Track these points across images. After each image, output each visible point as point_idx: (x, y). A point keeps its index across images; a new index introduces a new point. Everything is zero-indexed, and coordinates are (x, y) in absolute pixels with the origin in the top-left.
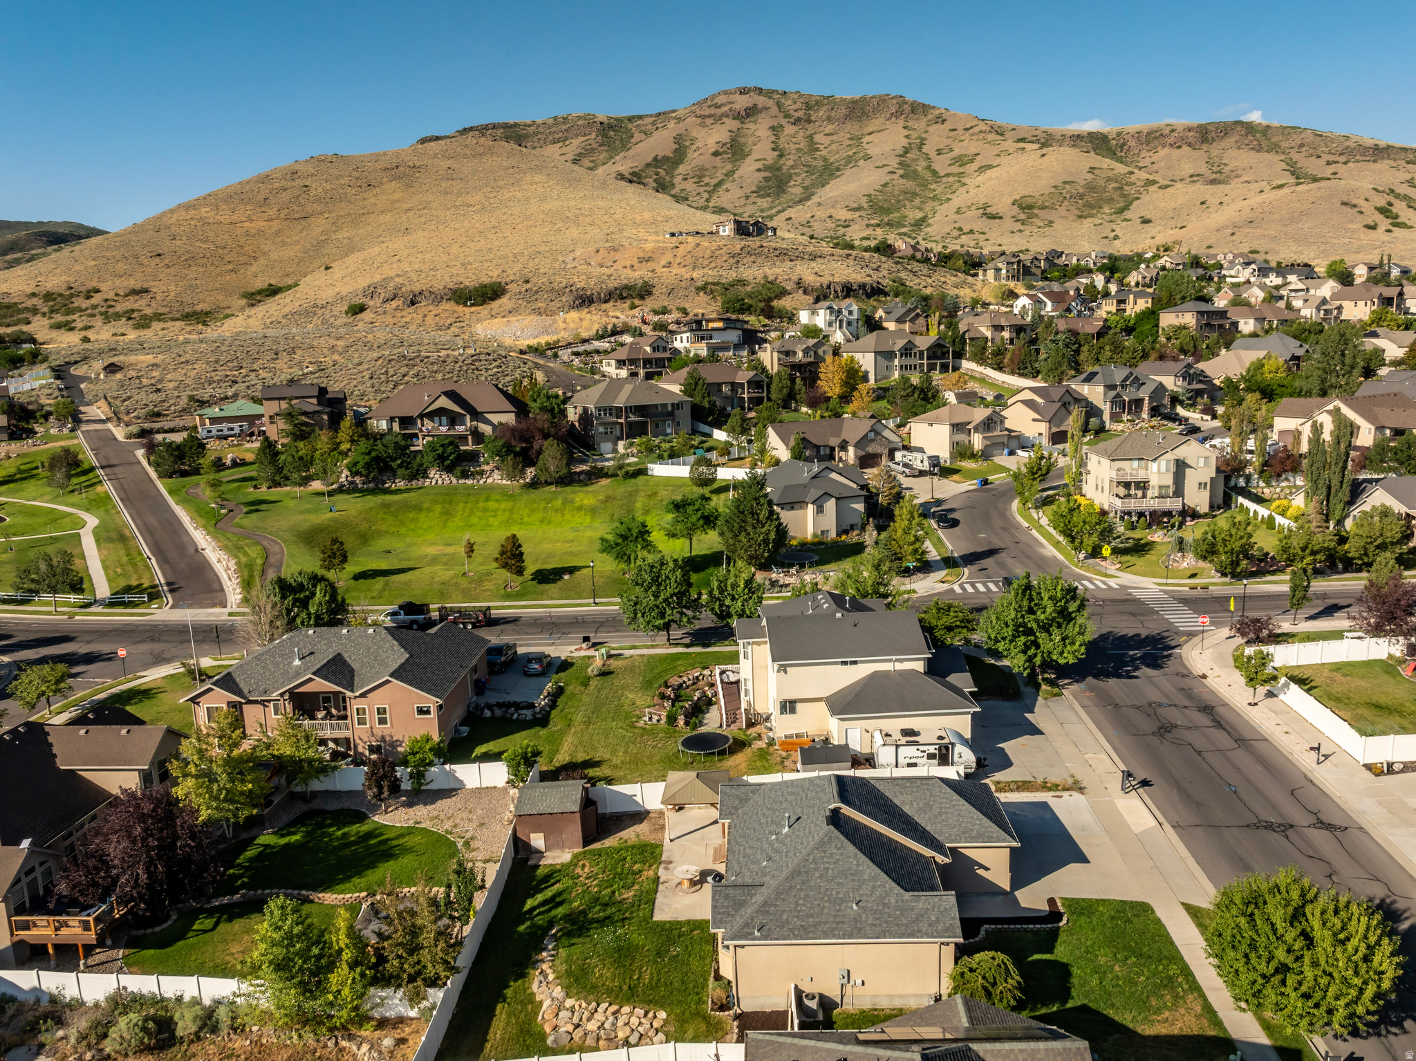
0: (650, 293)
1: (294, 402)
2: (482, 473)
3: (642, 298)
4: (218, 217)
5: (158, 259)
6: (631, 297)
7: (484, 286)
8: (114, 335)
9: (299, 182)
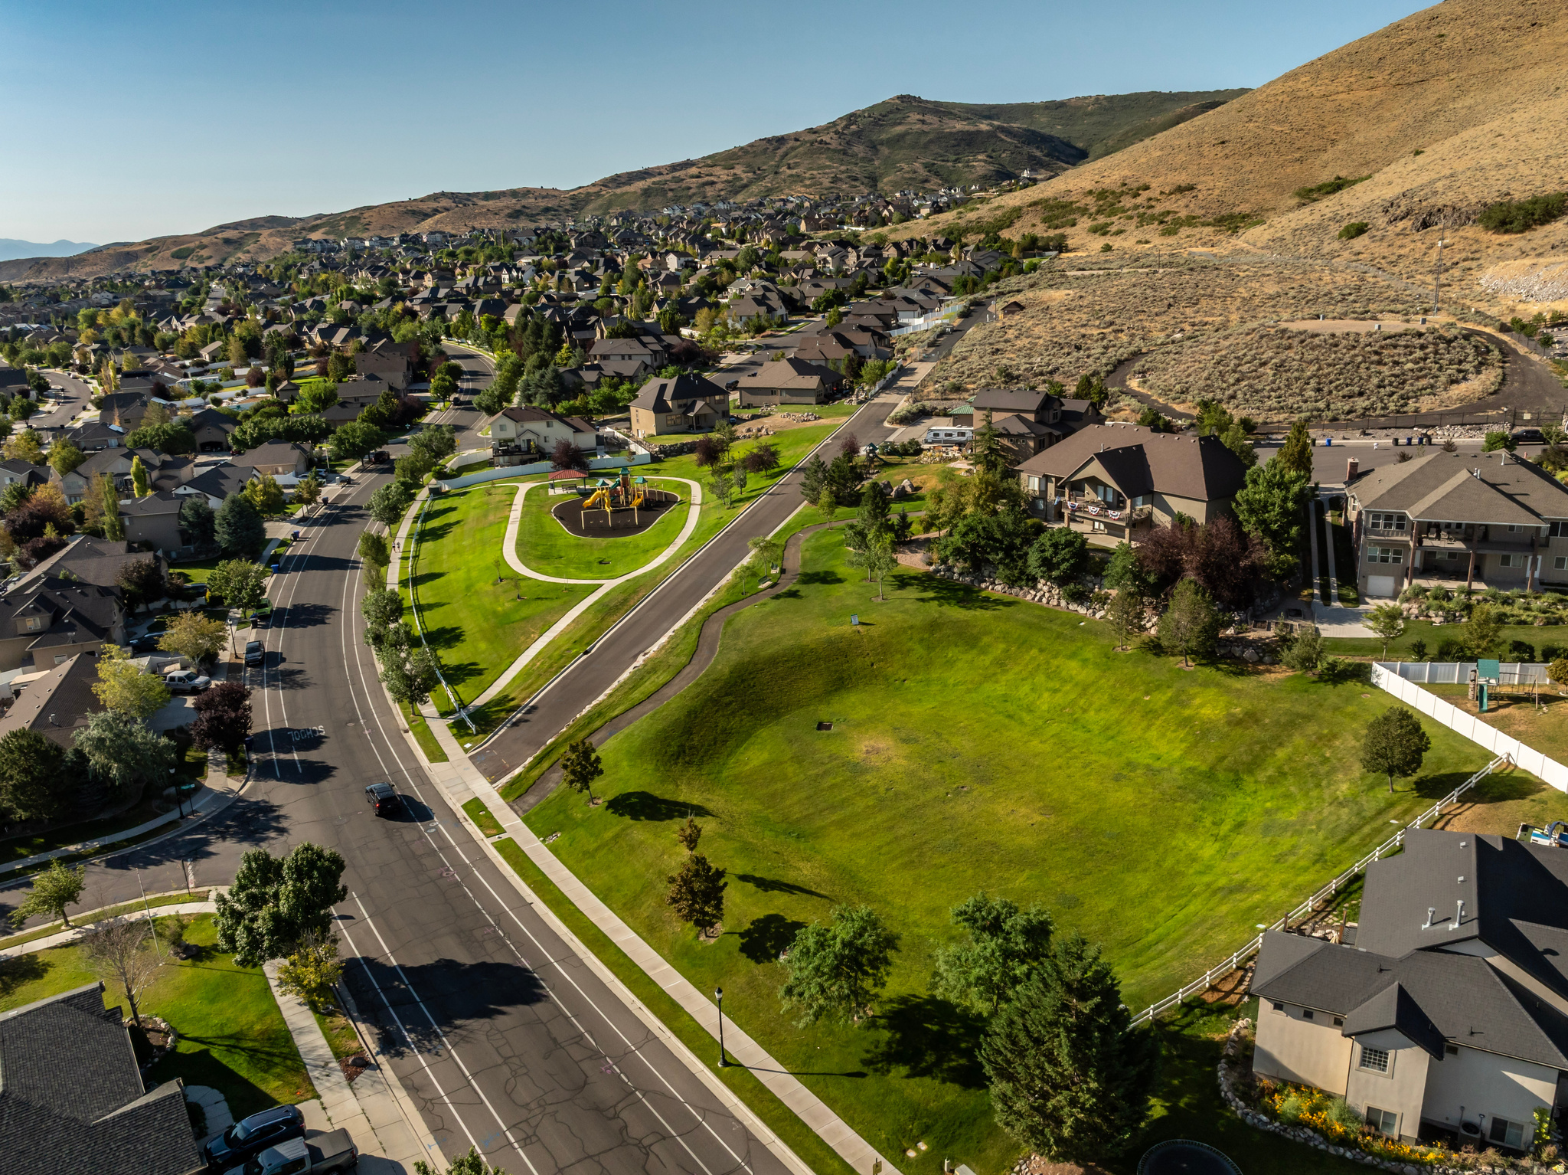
2: (1105, 600)
5: (1219, 148)
7: (1535, 201)
8: (1139, 242)
9: (1435, 31)
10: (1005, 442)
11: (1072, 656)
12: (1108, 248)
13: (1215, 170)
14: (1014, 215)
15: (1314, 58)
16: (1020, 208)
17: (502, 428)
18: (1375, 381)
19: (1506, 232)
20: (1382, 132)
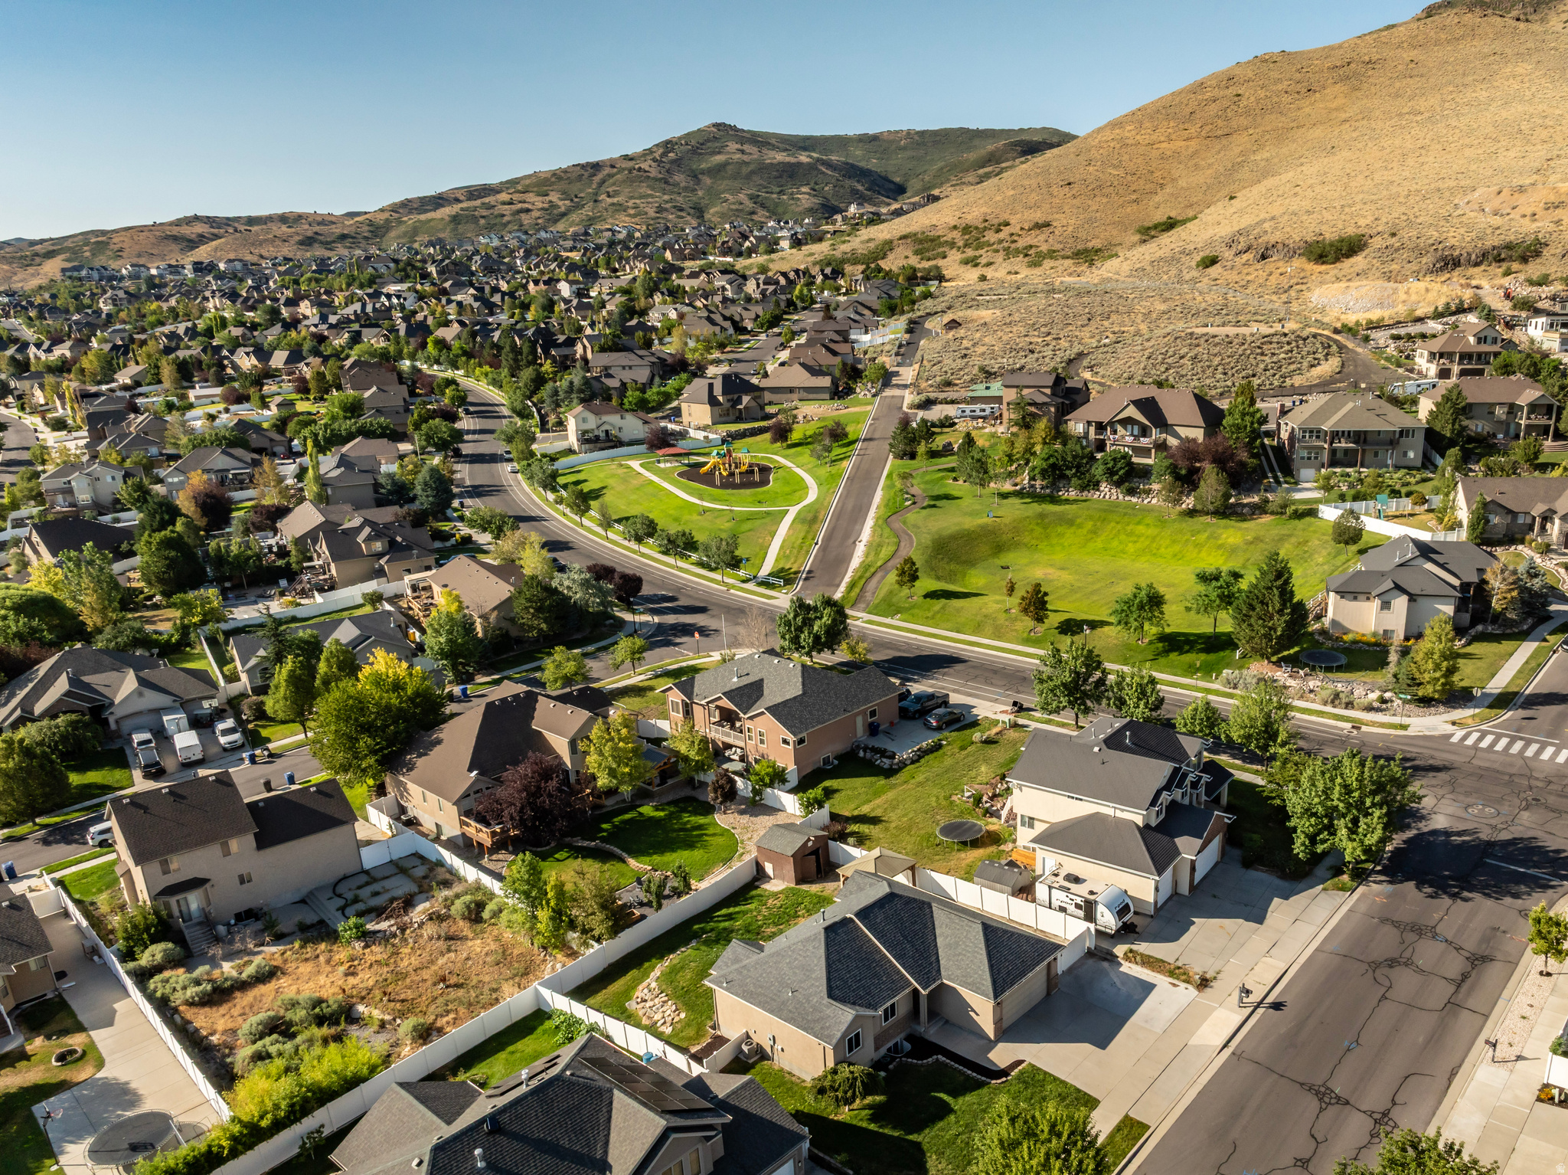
0: (1537, 254)
1: (1025, 392)
2: (1148, 492)
3: (1524, 260)
4: (1138, 137)
5: (1067, 189)
6: (1511, 259)
7: (1342, 240)
8: (1009, 273)
9: (1232, 91)
10: (1033, 409)
11: (1139, 523)
12: (983, 278)
13: (1066, 208)
14: (887, 247)
15: (1134, 108)
16: (891, 242)
17: (584, 420)
18: (1262, 366)
19: (1323, 263)
20: (1201, 178)
